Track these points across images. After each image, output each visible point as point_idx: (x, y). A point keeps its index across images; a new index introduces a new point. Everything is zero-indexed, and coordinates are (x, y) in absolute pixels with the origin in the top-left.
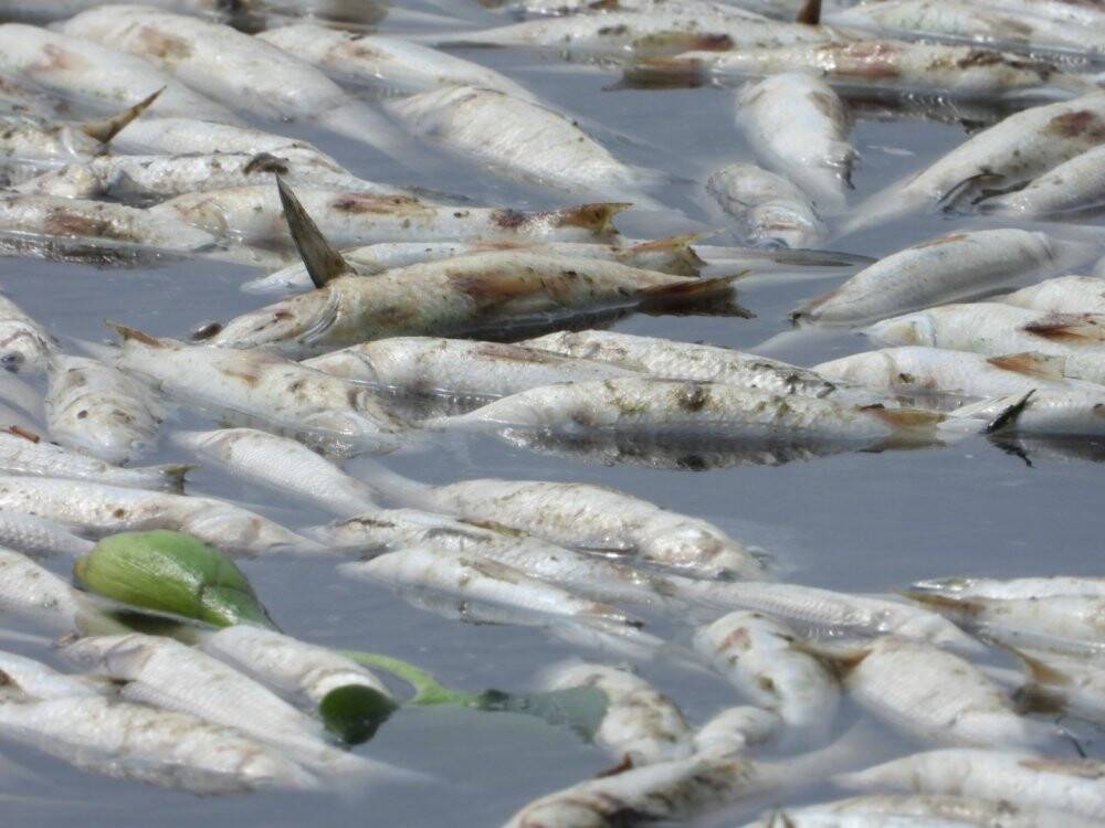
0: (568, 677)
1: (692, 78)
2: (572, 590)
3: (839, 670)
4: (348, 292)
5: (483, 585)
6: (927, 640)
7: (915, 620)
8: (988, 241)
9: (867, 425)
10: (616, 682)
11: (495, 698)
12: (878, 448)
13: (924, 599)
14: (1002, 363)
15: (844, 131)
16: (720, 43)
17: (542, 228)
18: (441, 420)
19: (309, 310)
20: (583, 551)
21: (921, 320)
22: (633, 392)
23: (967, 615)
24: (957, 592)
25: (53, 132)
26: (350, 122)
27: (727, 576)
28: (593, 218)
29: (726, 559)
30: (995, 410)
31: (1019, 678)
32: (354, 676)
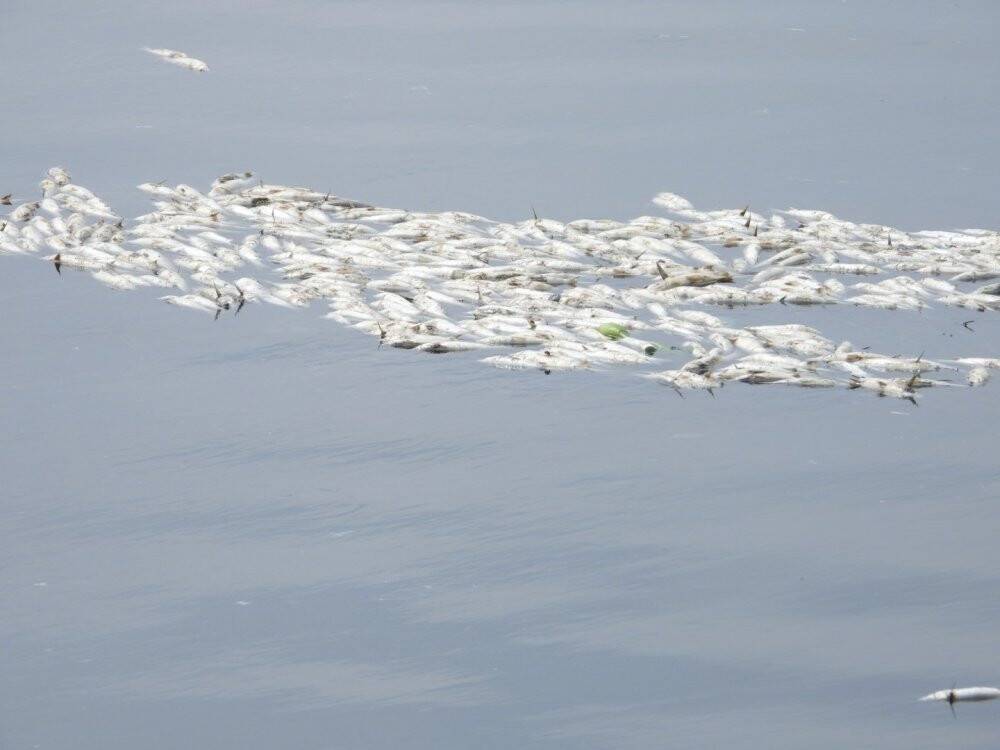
0: (687, 344)
1: (736, 245)
2: (691, 330)
3: (733, 342)
4: (669, 280)
5: (676, 329)
6: (747, 337)
7: (746, 333)
8: (775, 269)
9: (760, 300)
10: (695, 345)
11: (672, 348)
12: (761, 304)
13: (749, 330)
14: (784, 290)
15: (759, 253)
16: (740, 240)
17: (702, 269)
18: (689, 300)
19: (663, 283)
20: (695, 323)
21: (768, 283)
22: (721, 295)
23: (754, 333)
24: (752, 328)
25: (628, 257)
26: (677, 254)
27: (718, 327)
28: (710, 267)
29: (718, 324)
30: (780, 298)
31: (764, 342)
32: (650, 345)
